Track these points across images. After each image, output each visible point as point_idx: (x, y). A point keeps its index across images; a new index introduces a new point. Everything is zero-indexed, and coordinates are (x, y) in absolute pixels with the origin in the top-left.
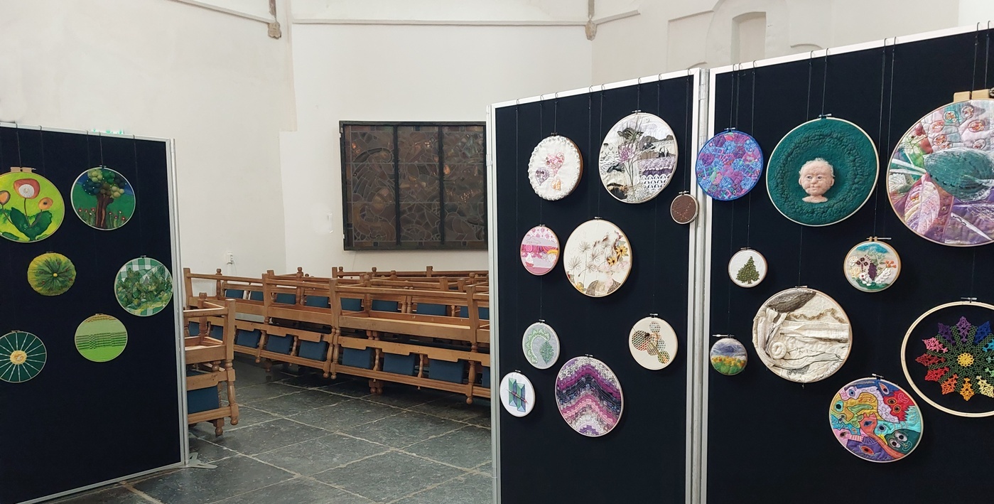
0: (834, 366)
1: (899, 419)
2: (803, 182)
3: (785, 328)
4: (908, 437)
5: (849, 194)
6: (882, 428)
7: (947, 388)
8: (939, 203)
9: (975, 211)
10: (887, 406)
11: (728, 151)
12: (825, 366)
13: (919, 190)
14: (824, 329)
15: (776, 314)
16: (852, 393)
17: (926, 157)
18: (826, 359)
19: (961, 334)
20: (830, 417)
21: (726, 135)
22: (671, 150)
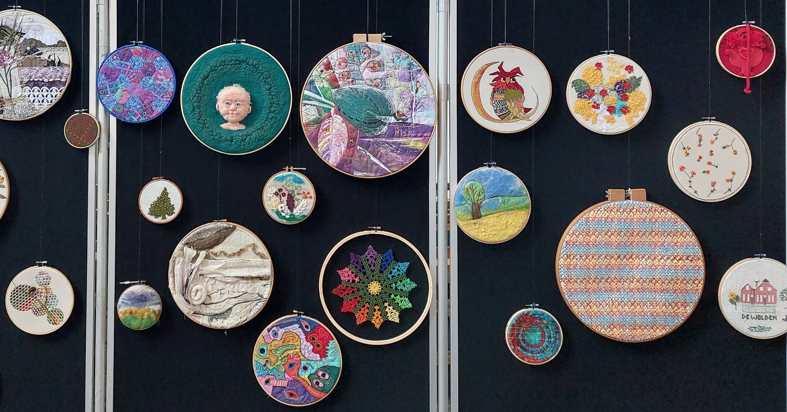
0: (257, 307)
1: (321, 356)
2: (221, 107)
3: (204, 268)
4: (329, 374)
5: (267, 122)
6: (305, 368)
7: (360, 319)
8: (347, 136)
9: (377, 145)
10: (309, 344)
11: (135, 67)
12: (248, 308)
13: (329, 122)
14: (245, 267)
15: (195, 252)
16: (275, 334)
17: (334, 91)
18: (250, 299)
19: (369, 262)
20: (254, 363)
21: (133, 49)
22: (63, 58)
